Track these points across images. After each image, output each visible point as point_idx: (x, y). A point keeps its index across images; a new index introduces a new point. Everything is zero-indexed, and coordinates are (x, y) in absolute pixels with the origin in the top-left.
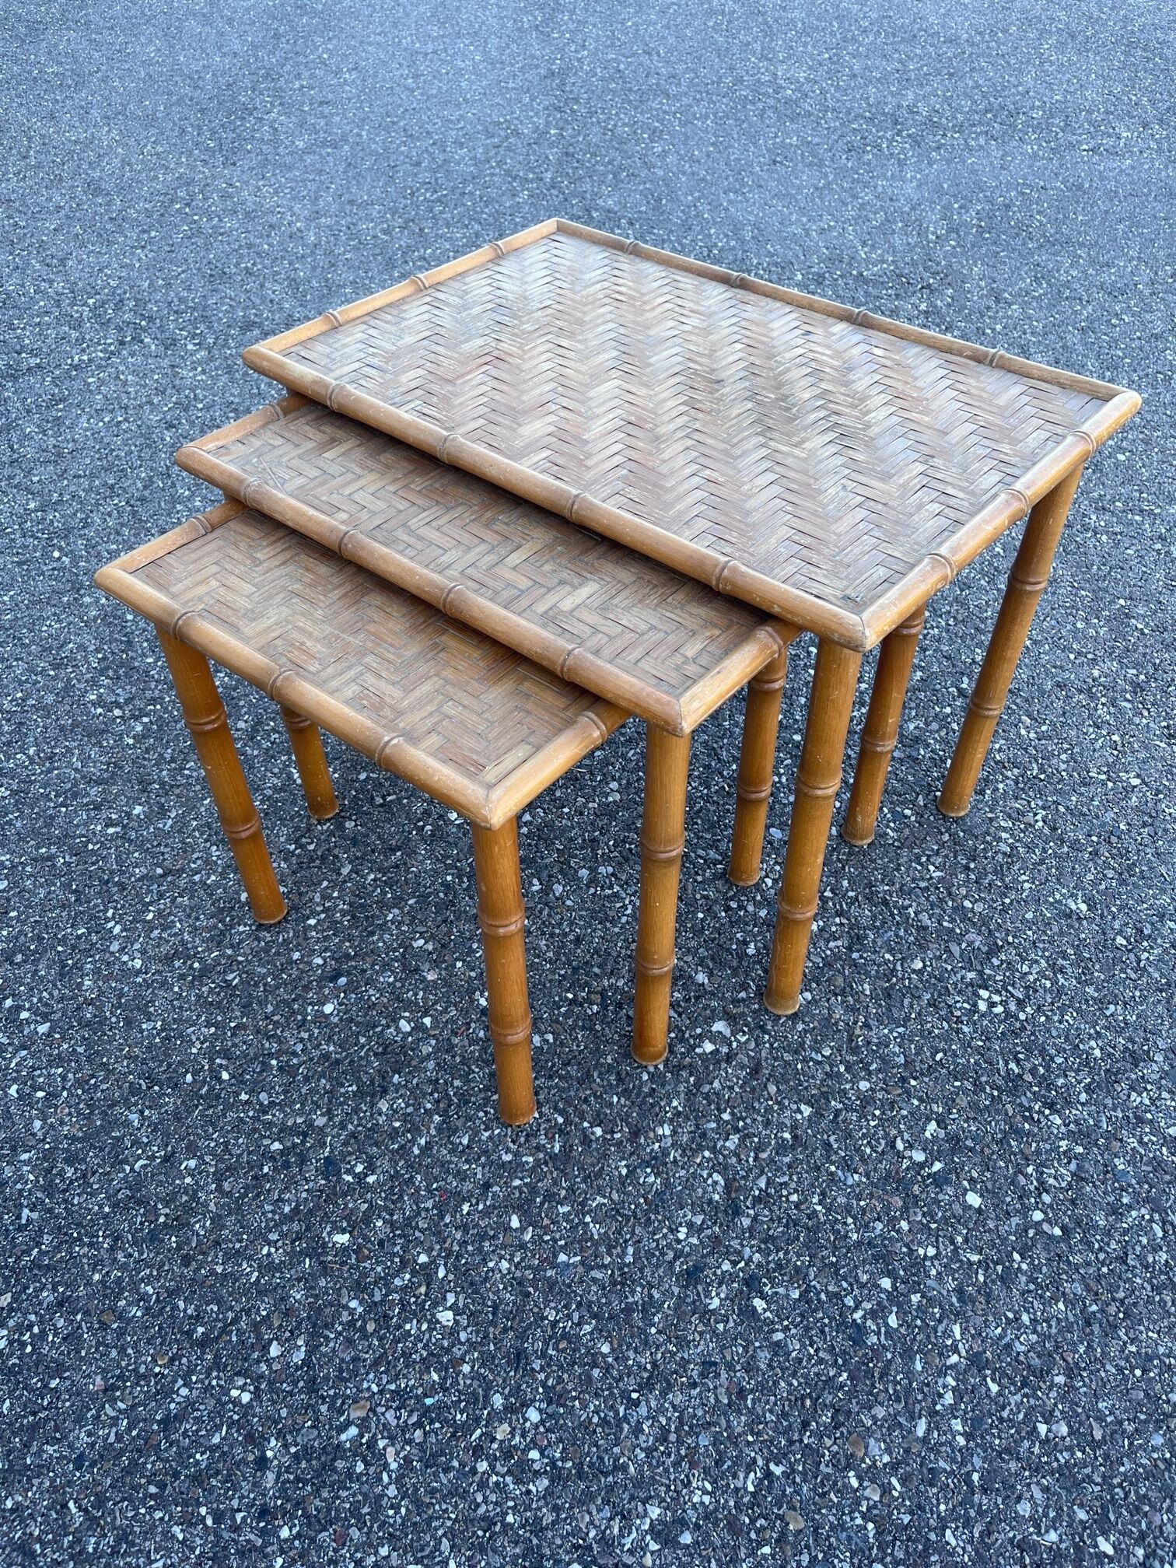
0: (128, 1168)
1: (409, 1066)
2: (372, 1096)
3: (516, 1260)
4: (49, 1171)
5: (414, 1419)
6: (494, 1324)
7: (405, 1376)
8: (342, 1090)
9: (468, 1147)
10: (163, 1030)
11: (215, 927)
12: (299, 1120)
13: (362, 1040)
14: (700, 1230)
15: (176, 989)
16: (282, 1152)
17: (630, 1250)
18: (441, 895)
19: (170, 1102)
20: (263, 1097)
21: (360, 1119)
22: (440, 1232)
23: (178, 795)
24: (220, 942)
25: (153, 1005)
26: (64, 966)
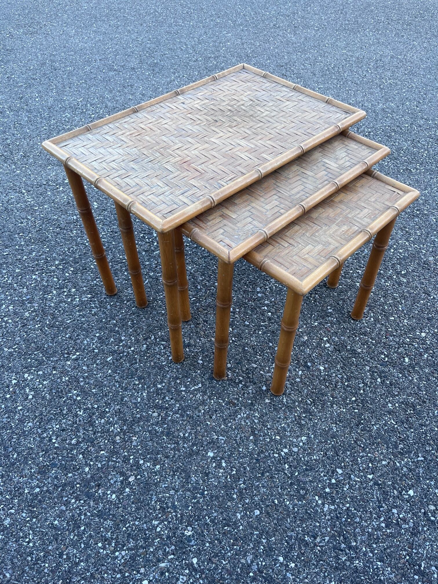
0: (396, 426)
1: (343, 344)
2: (356, 354)
3: (403, 318)
4: (402, 454)
6: (422, 324)
8: (355, 362)
9: (370, 328)
10: (336, 424)
11: (284, 411)
12: (368, 374)
13: (334, 357)
14: (386, 281)
15: (316, 421)
16: (381, 378)
17: (395, 295)
20: (361, 386)
21: (365, 357)
22: (399, 336)
23: (203, 436)
24: (292, 408)
25: (325, 428)
26: (307, 470)
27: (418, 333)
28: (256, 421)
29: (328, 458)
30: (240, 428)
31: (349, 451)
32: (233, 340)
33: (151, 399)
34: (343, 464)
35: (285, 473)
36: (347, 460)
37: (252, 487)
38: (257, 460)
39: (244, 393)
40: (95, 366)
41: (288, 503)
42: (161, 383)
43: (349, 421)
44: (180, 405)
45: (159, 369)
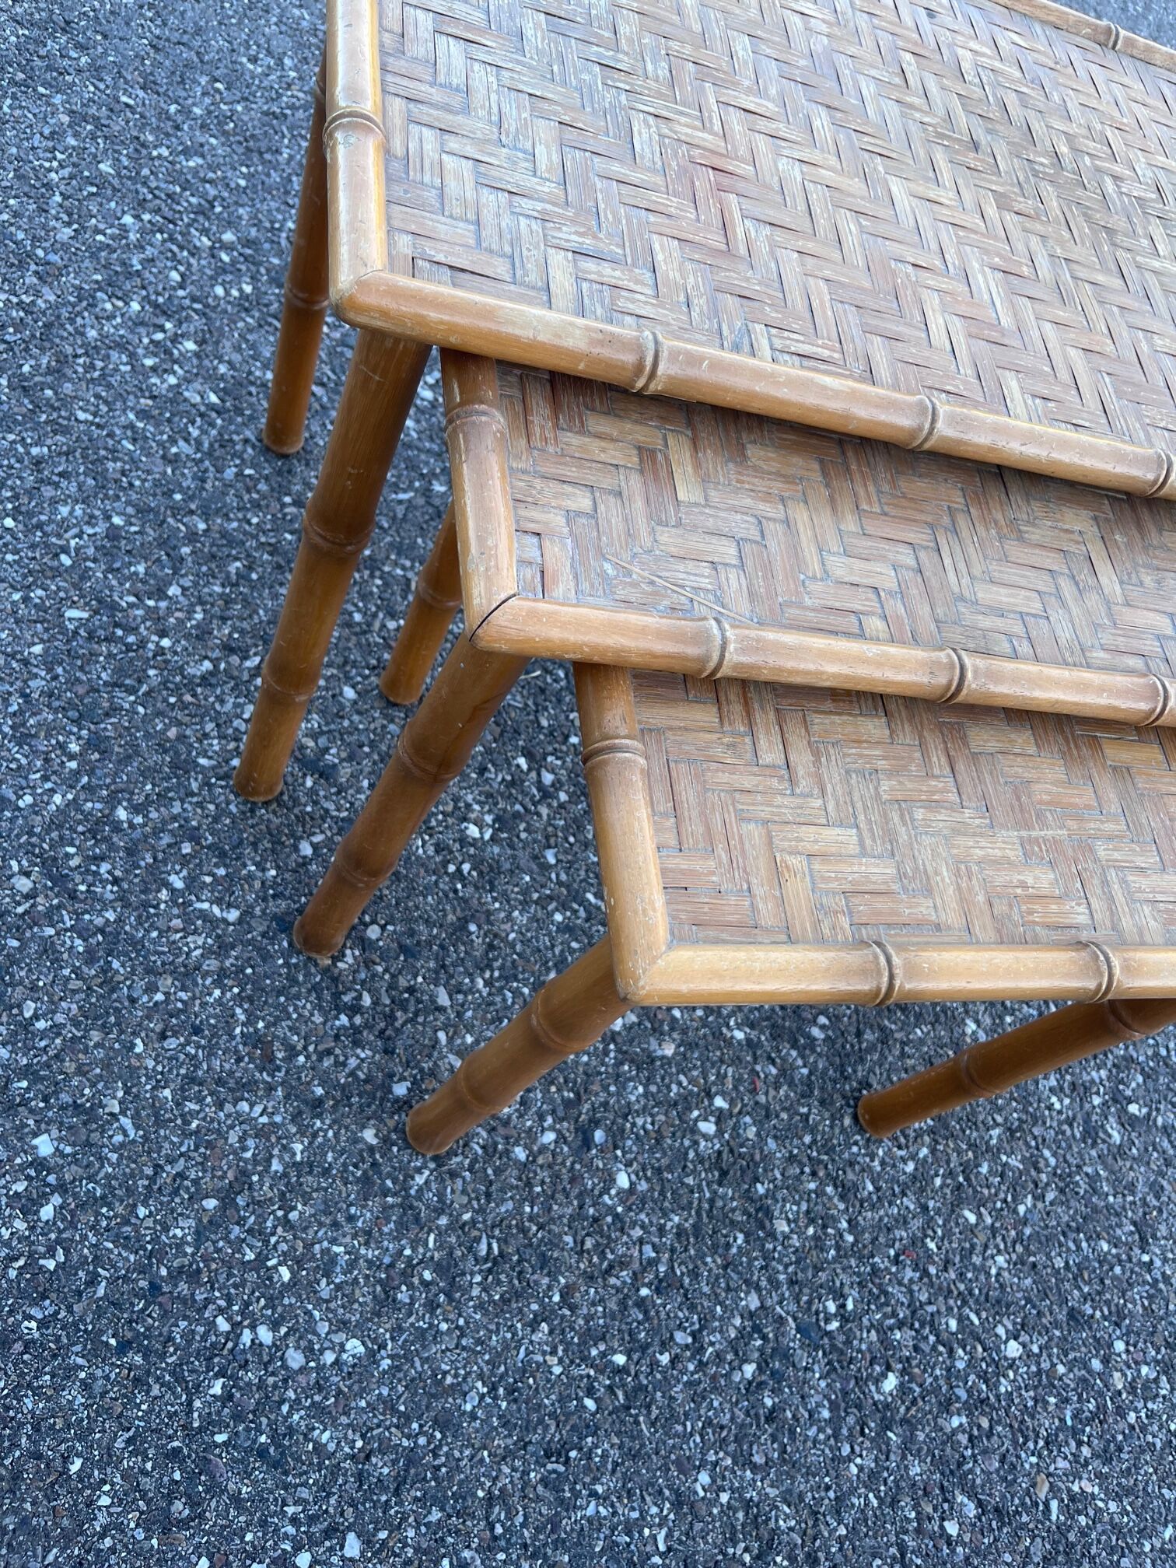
1: (757, 1165)
2: (762, 1227)
3: (1002, 1246)
5: (1073, 1444)
6: (1040, 1314)
7: (1040, 1426)
8: (734, 1250)
9: (878, 1189)
10: (493, 1389)
11: (386, 1208)
12: (738, 1321)
14: (1062, 1089)
15: (444, 1326)
16: (759, 1368)
17: (1047, 1153)
18: (574, 945)
19: (606, 1448)
20: (681, 1338)
21: (780, 1261)
22: (940, 1288)
23: (80, 1071)
24: (417, 1219)
25: (445, 1373)
26: (262, 1453)
27: (1000, 1331)
28: (276, 1166)
29: (360, 1477)
30: (210, 1145)
31: (442, 1509)
32: (459, 870)
33: (60, 827)
34: (383, 1535)
35: (190, 1403)
36: (411, 1533)
37: (55, 1356)
38: (155, 1287)
39: (329, 1052)
40: (16, 596)
41: (105, 1501)
42: (136, 809)
43: (535, 1417)
44: (119, 920)
45: (174, 766)
